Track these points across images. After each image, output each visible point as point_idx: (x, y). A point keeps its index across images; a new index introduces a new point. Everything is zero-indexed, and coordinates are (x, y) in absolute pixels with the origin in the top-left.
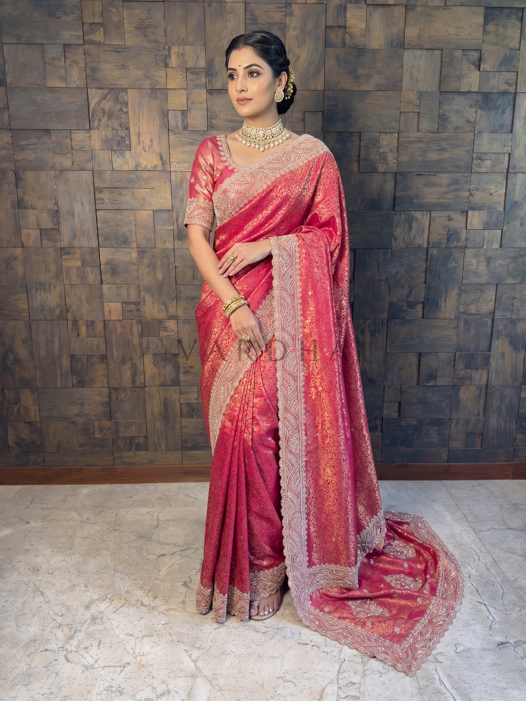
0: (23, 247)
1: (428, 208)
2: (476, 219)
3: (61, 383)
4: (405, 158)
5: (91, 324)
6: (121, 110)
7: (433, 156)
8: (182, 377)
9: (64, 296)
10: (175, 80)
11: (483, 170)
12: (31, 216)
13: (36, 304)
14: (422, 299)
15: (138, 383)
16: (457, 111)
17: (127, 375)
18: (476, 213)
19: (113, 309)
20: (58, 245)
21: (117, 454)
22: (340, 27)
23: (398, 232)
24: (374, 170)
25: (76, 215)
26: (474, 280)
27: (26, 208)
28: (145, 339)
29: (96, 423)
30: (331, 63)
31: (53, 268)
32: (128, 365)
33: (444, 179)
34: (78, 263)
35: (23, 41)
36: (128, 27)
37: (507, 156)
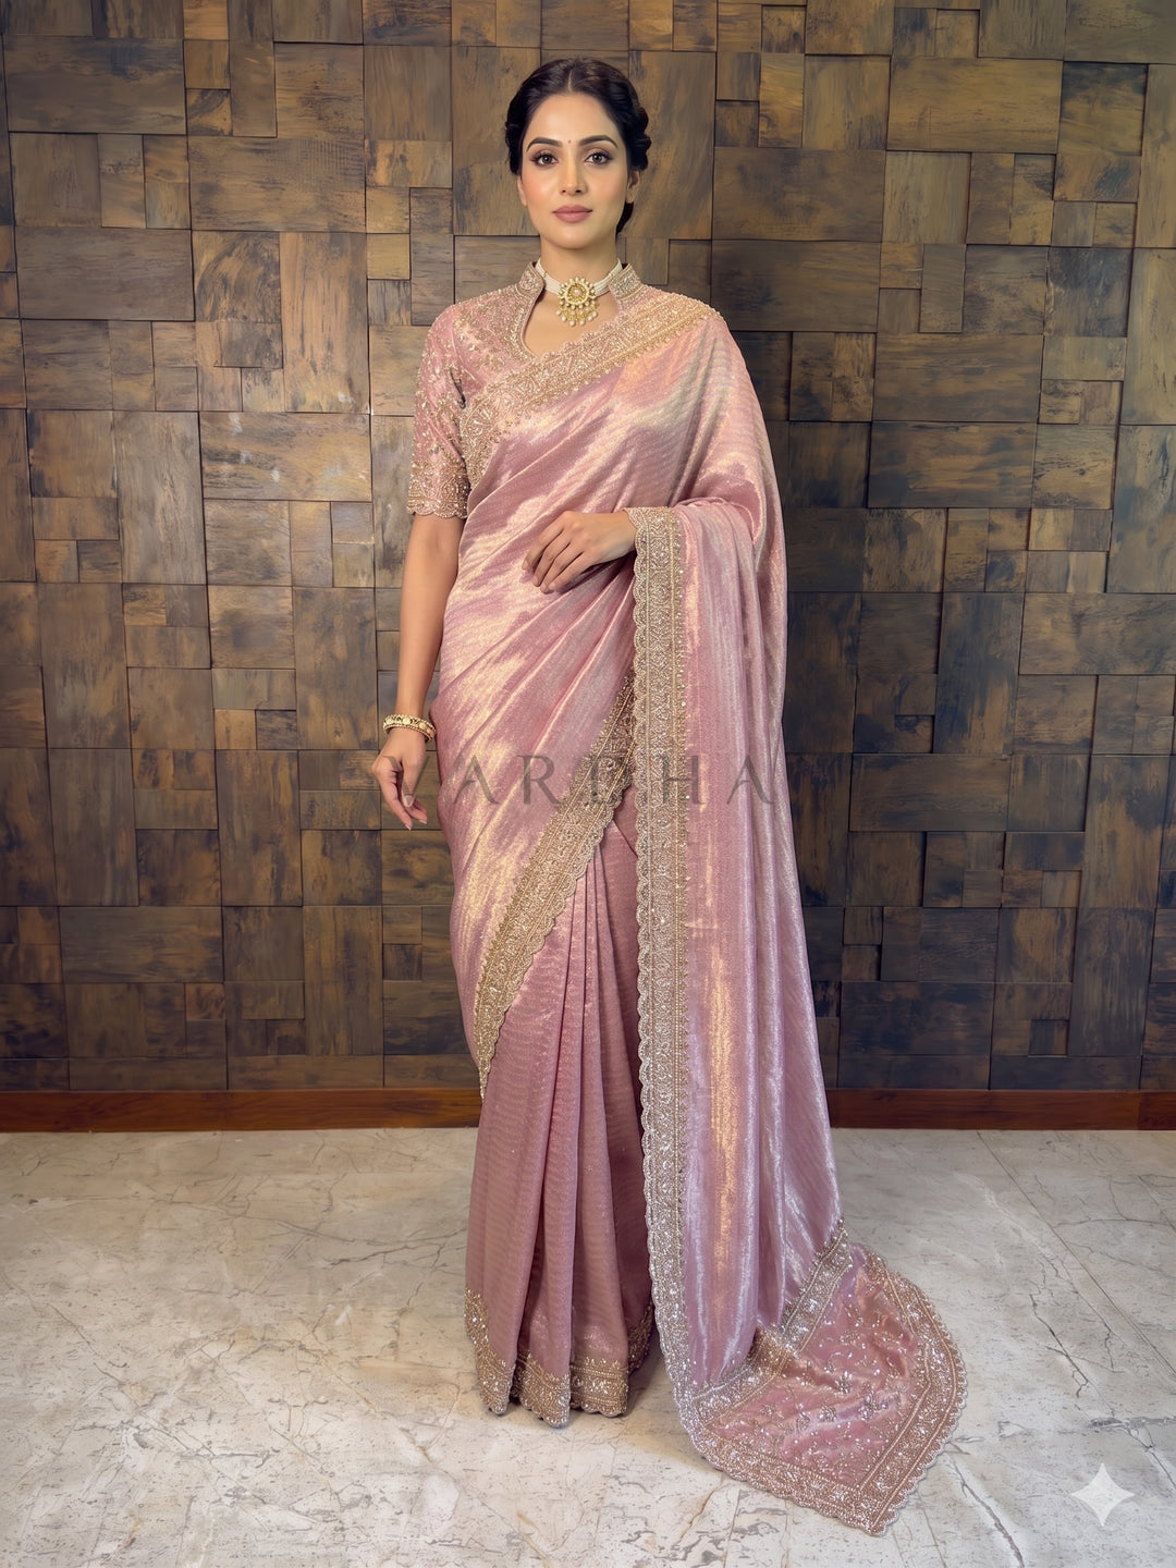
0: (36, 581)
1: (944, 503)
2: (1048, 529)
3: (113, 894)
4: (889, 390)
5: (185, 760)
6: (264, 278)
7: (951, 386)
8: (387, 885)
9: (125, 693)
10: (384, 216)
11: (1063, 418)
12: (57, 511)
13: (62, 711)
14: (929, 709)
15: (286, 896)
16: (1005, 289)
17: (264, 875)
18: (1050, 514)
19: (236, 721)
20: (119, 578)
21: (234, 1061)
22: (745, 102)
23: (874, 555)
24: (822, 419)
25: (158, 509)
26: (1047, 665)
27: (47, 494)
28: (305, 795)
29: (191, 989)
30: (727, 180)
31: (105, 630)
32: (266, 856)
33: (974, 435)
34: (161, 619)
35: (54, 126)
36: (284, 99)
37: (1116, 387)
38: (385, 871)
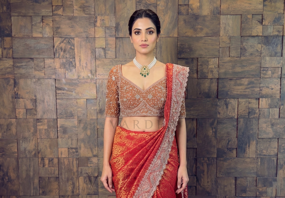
0: (16, 118)
1: (237, 97)
2: (264, 103)
3: (33, 193)
4: (222, 71)
5: (51, 160)
6: (71, 48)
7: (238, 69)
8: (100, 190)
9: (37, 145)
10: (100, 33)
11: (266, 76)
12: (21, 102)
13: (22, 149)
14: (235, 146)
15: (75, 193)
17: (70, 188)
18: (264, 99)
19: (63, 152)
20: (35, 117)
22: (185, 5)
23: (220, 110)
24: (205, 78)
25: (46, 101)
26: (265, 136)
27: (19, 98)
28: (80, 168)
30: (182, 23)
31: (32, 130)
32: (70, 182)
33: (245, 81)
34: (46, 127)
35: (22, 14)
36: (75, 7)
37: (280, 69)
38: (99, 187)
